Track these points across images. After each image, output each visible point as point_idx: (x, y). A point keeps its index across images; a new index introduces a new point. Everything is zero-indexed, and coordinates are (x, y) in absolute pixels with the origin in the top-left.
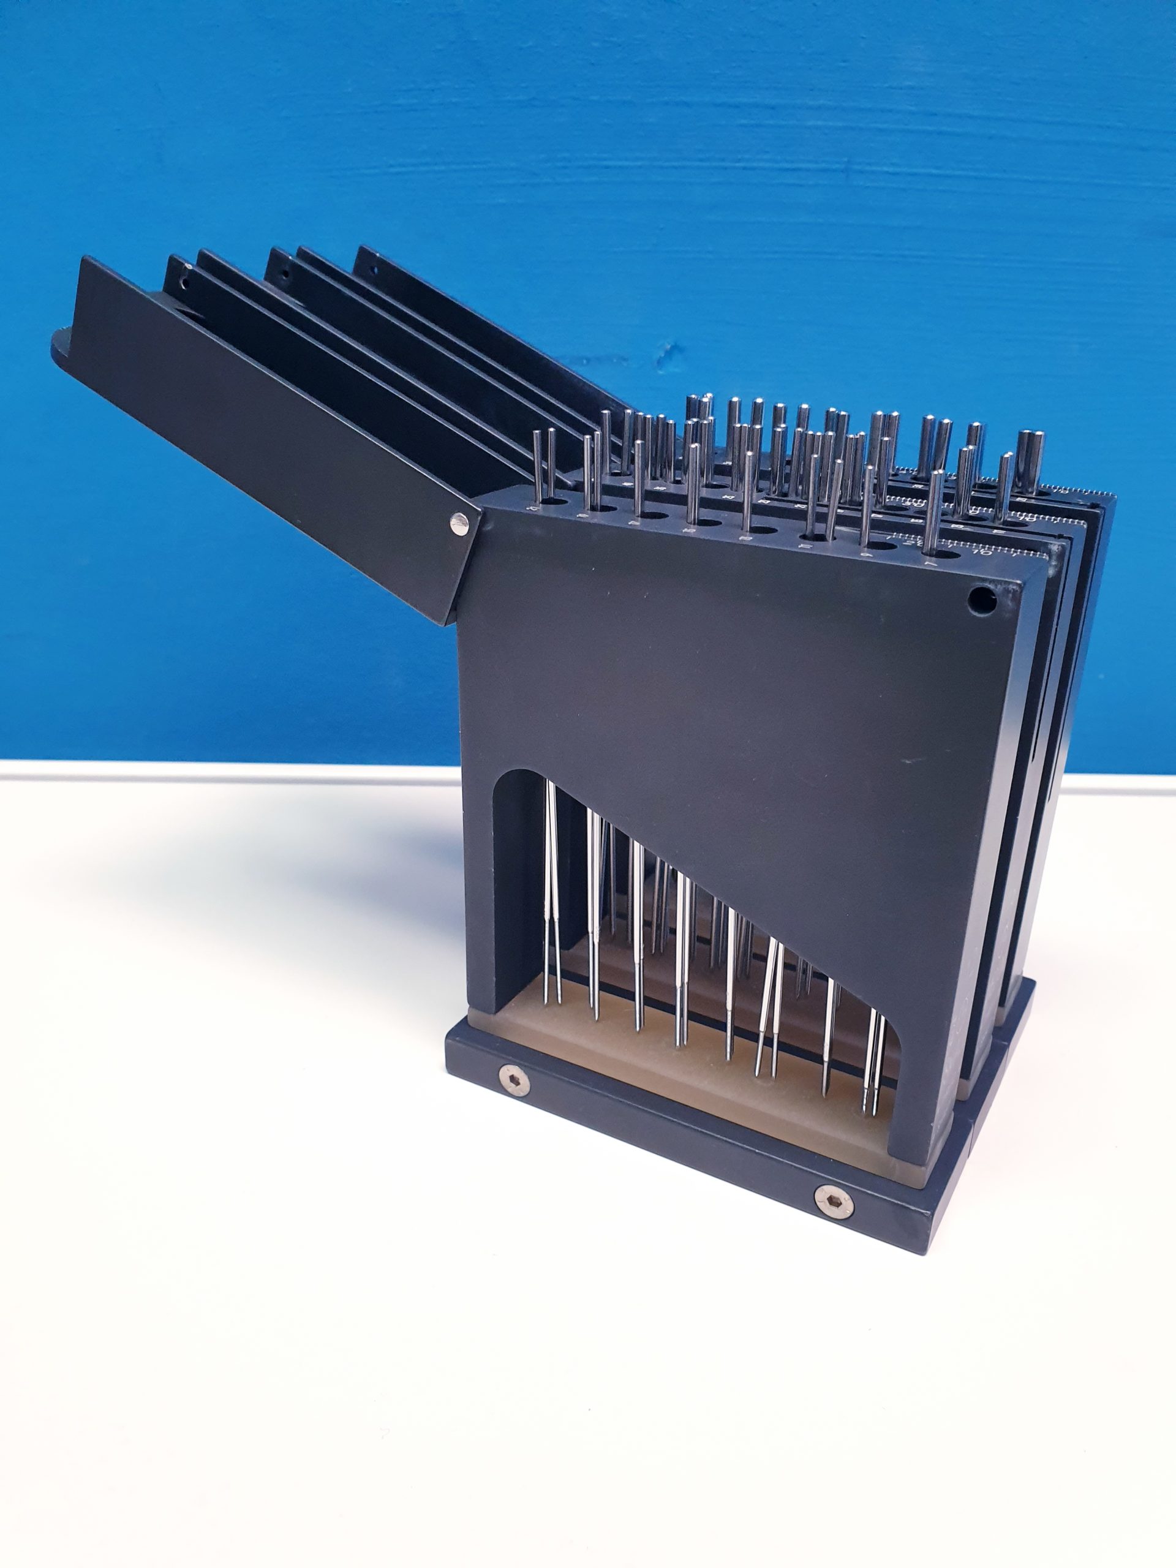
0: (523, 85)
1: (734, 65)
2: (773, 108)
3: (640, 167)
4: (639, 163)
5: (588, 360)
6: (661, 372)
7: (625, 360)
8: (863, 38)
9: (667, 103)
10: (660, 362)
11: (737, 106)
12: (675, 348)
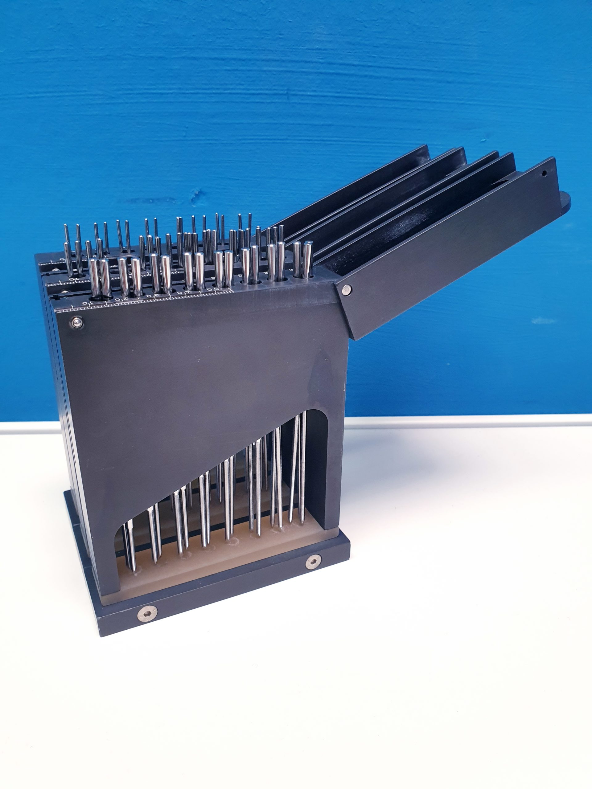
0: (101, 48)
1: (219, 36)
2: (244, 60)
3: (172, 93)
4: (171, 91)
5: (153, 200)
6: (194, 206)
7: (173, 199)
8: (290, 22)
9: (184, 58)
10: (193, 200)
11: (223, 59)
12: (201, 193)
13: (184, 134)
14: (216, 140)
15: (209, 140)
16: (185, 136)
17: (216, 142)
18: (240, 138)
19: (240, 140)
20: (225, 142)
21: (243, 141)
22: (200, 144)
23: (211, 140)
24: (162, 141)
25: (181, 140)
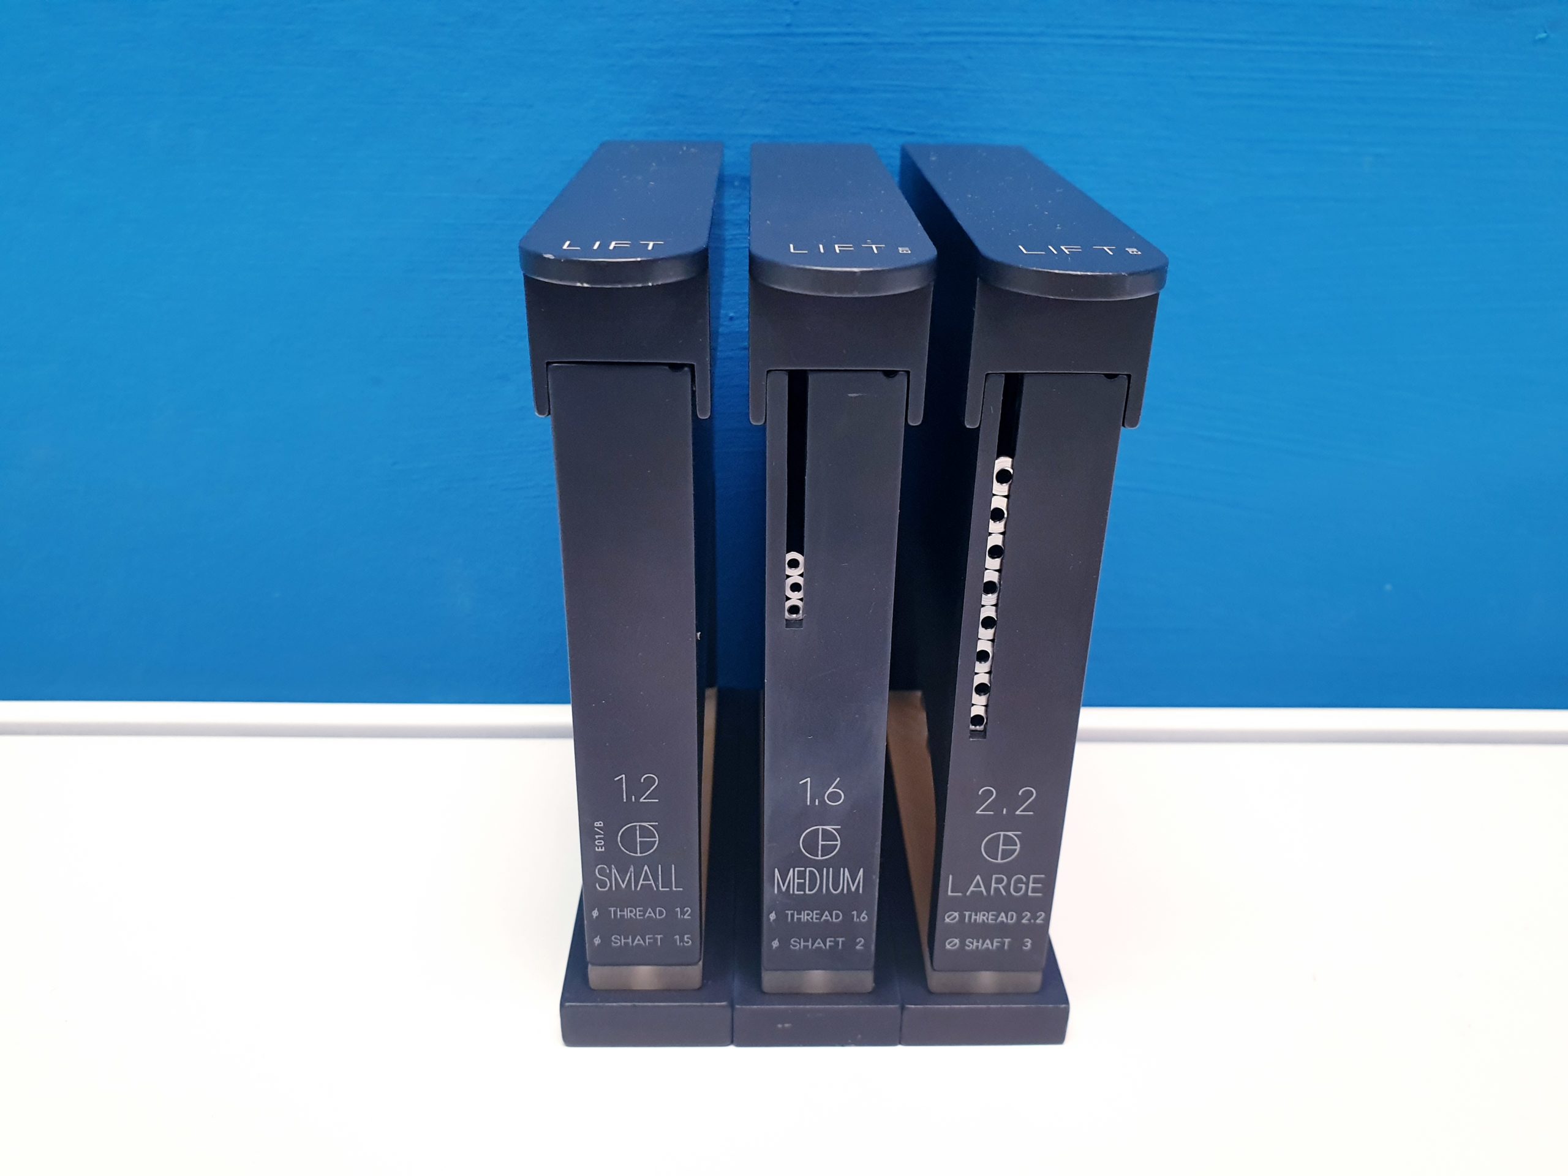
13: (788, 19)
14: (866, 35)
15: (848, 34)
16: (788, 25)
17: (865, 40)
18: (926, 30)
19: (927, 35)
20: (888, 40)
21: (933, 39)
22: (825, 44)
23: (855, 34)
24: (731, 36)
25: (778, 34)
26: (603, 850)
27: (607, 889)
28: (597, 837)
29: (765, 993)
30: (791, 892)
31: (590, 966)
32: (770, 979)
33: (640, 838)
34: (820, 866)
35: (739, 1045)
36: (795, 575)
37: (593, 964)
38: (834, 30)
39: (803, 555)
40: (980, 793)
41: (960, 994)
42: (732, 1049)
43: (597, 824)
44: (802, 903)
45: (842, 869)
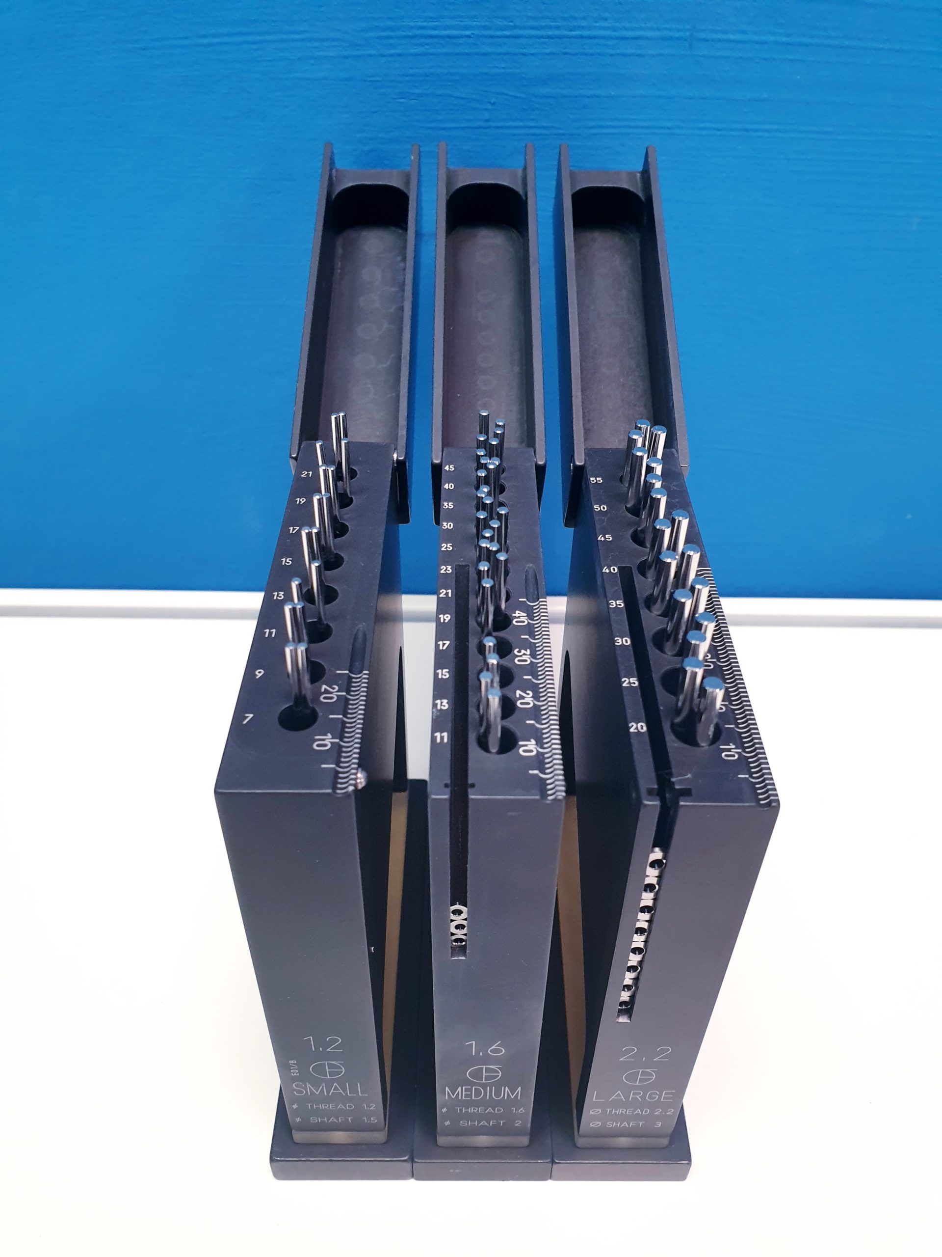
3: (468, 37)
4: (468, 33)
13: (486, 115)
14: (545, 128)
15: (531, 127)
16: (487, 121)
18: (591, 124)
19: (590, 128)
20: (561, 132)
22: (514, 135)
23: (537, 127)
24: (444, 129)
25: (480, 127)
26: (298, 1074)
27: (303, 1094)
28: (292, 1068)
29: (438, 1146)
30: (460, 1098)
31: (293, 1131)
32: (442, 1140)
33: (328, 1069)
34: (484, 1086)
35: (417, 1179)
36: (459, 920)
37: (296, 1130)
38: (521, 124)
39: (466, 907)
40: (623, 1050)
41: (603, 1148)
42: (412, 1182)
43: (291, 1062)
44: (467, 1104)
45: (503, 1088)
